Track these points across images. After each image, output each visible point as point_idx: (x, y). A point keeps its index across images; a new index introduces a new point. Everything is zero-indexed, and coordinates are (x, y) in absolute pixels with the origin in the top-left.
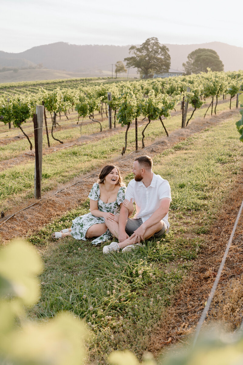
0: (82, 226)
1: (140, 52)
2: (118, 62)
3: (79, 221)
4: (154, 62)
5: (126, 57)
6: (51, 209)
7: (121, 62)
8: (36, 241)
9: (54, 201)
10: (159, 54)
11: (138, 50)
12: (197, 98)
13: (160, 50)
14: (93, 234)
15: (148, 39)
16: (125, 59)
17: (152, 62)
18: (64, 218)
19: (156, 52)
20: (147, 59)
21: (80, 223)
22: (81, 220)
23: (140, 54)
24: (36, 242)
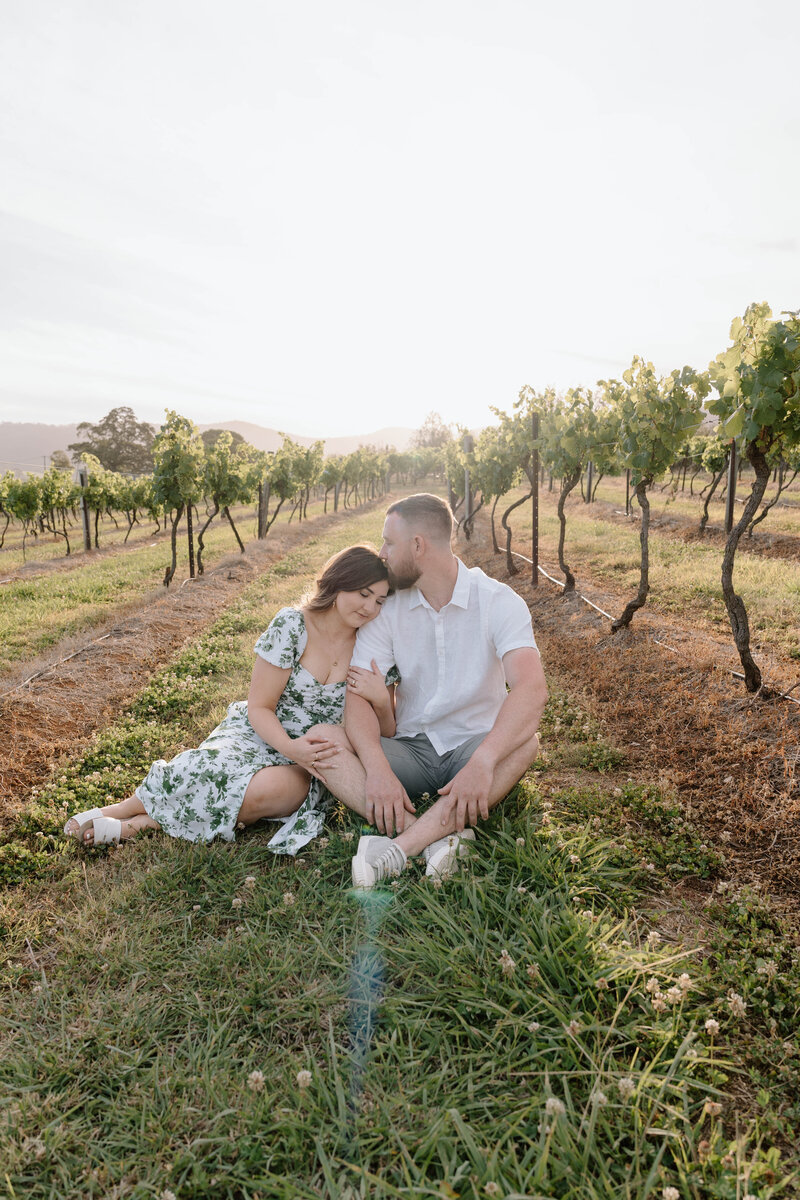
0: (222, 784)
1: (100, 434)
2: (55, 453)
3: (208, 766)
4: (128, 452)
5: (72, 443)
6: (29, 733)
7: (62, 452)
8: (18, 865)
9: (32, 707)
10: (136, 438)
11: (96, 430)
12: (287, 476)
13: (137, 430)
14: (263, 805)
15: (114, 411)
16: (70, 447)
17: (124, 452)
18: (92, 759)
19: (131, 434)
20: (113, 446)
21: (216, 772)
22: (216, 761)
23: (101, 438)
24: (18, 873)
